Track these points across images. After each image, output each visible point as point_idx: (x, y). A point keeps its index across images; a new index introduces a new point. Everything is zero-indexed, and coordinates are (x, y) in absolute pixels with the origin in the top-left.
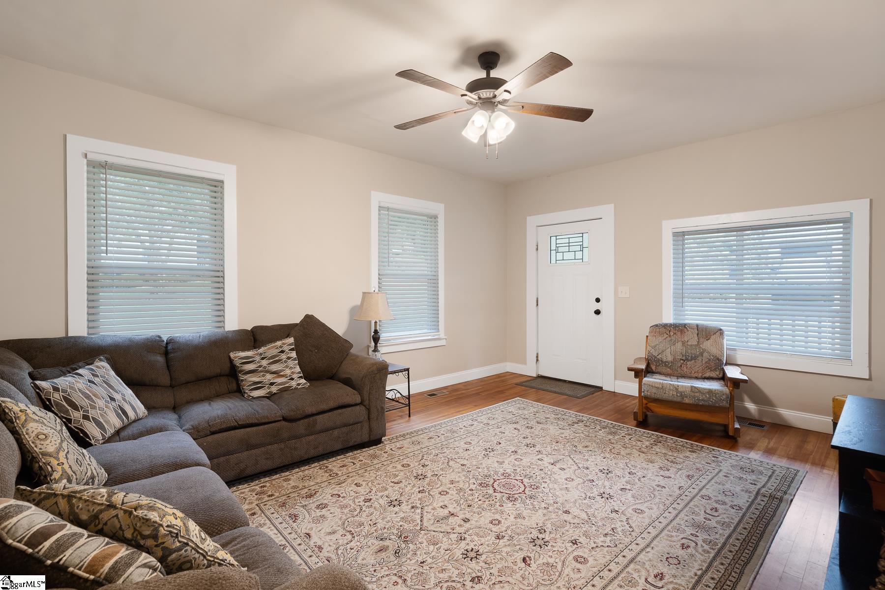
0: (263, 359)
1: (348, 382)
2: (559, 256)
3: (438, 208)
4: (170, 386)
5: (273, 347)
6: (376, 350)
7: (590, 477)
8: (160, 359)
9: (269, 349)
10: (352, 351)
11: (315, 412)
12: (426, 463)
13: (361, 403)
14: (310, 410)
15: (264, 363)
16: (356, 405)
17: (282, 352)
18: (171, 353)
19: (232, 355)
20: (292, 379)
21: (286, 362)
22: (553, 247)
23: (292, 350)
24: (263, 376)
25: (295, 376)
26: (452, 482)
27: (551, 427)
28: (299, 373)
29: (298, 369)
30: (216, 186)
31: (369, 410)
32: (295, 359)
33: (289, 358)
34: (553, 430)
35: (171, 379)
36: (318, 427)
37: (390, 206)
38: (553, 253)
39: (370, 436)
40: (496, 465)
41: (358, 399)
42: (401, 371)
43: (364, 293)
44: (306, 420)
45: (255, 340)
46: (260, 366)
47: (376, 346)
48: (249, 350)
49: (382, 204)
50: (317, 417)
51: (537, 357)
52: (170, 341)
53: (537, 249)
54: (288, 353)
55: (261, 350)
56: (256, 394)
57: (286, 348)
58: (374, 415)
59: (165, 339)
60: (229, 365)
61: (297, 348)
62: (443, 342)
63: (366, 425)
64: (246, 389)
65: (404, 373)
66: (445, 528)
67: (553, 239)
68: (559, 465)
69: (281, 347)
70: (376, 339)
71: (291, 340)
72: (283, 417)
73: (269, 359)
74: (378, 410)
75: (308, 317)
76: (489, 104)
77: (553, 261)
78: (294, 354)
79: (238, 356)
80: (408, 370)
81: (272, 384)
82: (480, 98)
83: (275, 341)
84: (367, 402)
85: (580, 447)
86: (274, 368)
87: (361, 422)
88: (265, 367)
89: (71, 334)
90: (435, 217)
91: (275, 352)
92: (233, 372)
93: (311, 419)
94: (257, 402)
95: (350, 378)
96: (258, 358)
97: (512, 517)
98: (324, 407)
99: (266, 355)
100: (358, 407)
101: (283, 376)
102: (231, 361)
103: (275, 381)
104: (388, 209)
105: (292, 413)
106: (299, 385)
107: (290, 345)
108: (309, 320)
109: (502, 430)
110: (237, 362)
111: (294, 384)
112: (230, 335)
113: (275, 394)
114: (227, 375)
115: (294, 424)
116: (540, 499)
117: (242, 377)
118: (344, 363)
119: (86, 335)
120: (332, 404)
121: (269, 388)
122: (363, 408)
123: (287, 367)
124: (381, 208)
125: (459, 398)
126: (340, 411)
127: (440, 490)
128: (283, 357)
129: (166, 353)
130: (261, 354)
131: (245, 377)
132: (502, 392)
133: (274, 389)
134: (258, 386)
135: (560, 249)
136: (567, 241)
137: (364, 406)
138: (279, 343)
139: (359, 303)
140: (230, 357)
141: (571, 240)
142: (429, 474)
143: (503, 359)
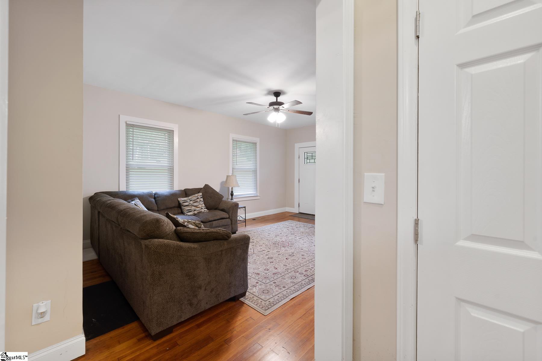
0: (191, 201)
1: (223, 210)
2: (308, 161)
3: (257, 140)
4: (157, 210)
5: (194, 196)
6: (232, 199)
7: (312, 242)
8: (153, 200)
9: (193, 197)
10: (223, 199)
11: (212, 220)
12: (254, 239)
13: (229, 218)
14: (211, 219)
15: (191, 202)
16: (227, 218)
17: (198, 198)
18: (157, 198)
19: (179, 199)
20: (202, 209)
21: (199, 202)
22: (306, 157)
23: (201, 197)
24: (191, 207)
25: (202, 208)
26: (263, 243)
27: (301, 229)
28: (204, 206)
29: (204, 205)
30: (171, 133)
31: (231, 220)
32: (202, 201)
33: (200, 201)
34: (302, 230)
35: (158, 208)
36: (214, 225)
37: (237, 139)
38: (306, 159)
39: (232, 230)
40: (279, 239)
41: (228, 217)
42: (242, 208)
43: (227, 176)
44: (210, 223)
45: (186, 194)
46: (190, 204)
47: (232, 198)
48: (185, 197)
49: (234, 139)
50: (213, 222)
51: (299, 204)
52: (155, 194)
53: (299, 158)
54: (200, 199)
55: (190, 197)
56: (189, 214)
57: (199, 197)
58: (233, 223)
59: (154, 192)
60: (178, 203)
61: (203, 197)
62: (258, 198)
63: (230, 227)
64: (185, 212)
65: (243, 208)
66: (261, 253)
67: (306, 153)
68: (302, 239)
69: (197, 196)
70: (232, 195)
71: (201, 194)
72: (201, 221)
73: (193, 201)
74: (235, 221)
75: (206, 185)
76: (277, 110)
77: (306, 163)
78: (202, 199)
79: (181, 200)
80: (245, 207)
81: (195, 210)
82: (274, 108)
83: (194, 194)
84: (231, 218)
85: (311, 234)
86: (195, 204)
87: (229, 225)
88: (192, 204)
89: (121, 190)
90: (255, 144)
91: (195, 198)
92: (179, 206)
93: (211, 222)
94: (190, 216)
95: (224, 209)
96: (189, 201)
97: (284, 251)
98: (216, 218)
99: (192, 199)
100: (228, 219)
101: (198, 207)
102: (179, 201)
103: (196, 209)
104: (236, 141)
105: (205, 220)
106: (205, 211)
107: (200, 196)
108: (207, 186)
109: (282, 230)
110: (181, 202)
111: (203, 210)
112: (177, 192)
113: (196, 214)
114: (177, 207)
115: (205, 224)
116: (293, 247)
117: (183, 208)
118: (221, 203)
119: (125, 190)
120: (218, 218)
121: (194, 212)
122: (229, 220)
123: (200, 204)
124: (233, 140)
125: (265, 221)
126: (221, 220)
127: (259, 245)
128: (198, 200)
129: (155, 198)
130: (190, 199)
131: (184, 208)
132: (283, 218)
133: (196, 212)
134: (190, 211)
135: (309, 158)
136: (311, 154)
137: (230, 219)
138: (196, 195)
139: (225, 180)
140: (178, 200)
141: (313, 154)
142: (255, 242)
143: (285, 206)
